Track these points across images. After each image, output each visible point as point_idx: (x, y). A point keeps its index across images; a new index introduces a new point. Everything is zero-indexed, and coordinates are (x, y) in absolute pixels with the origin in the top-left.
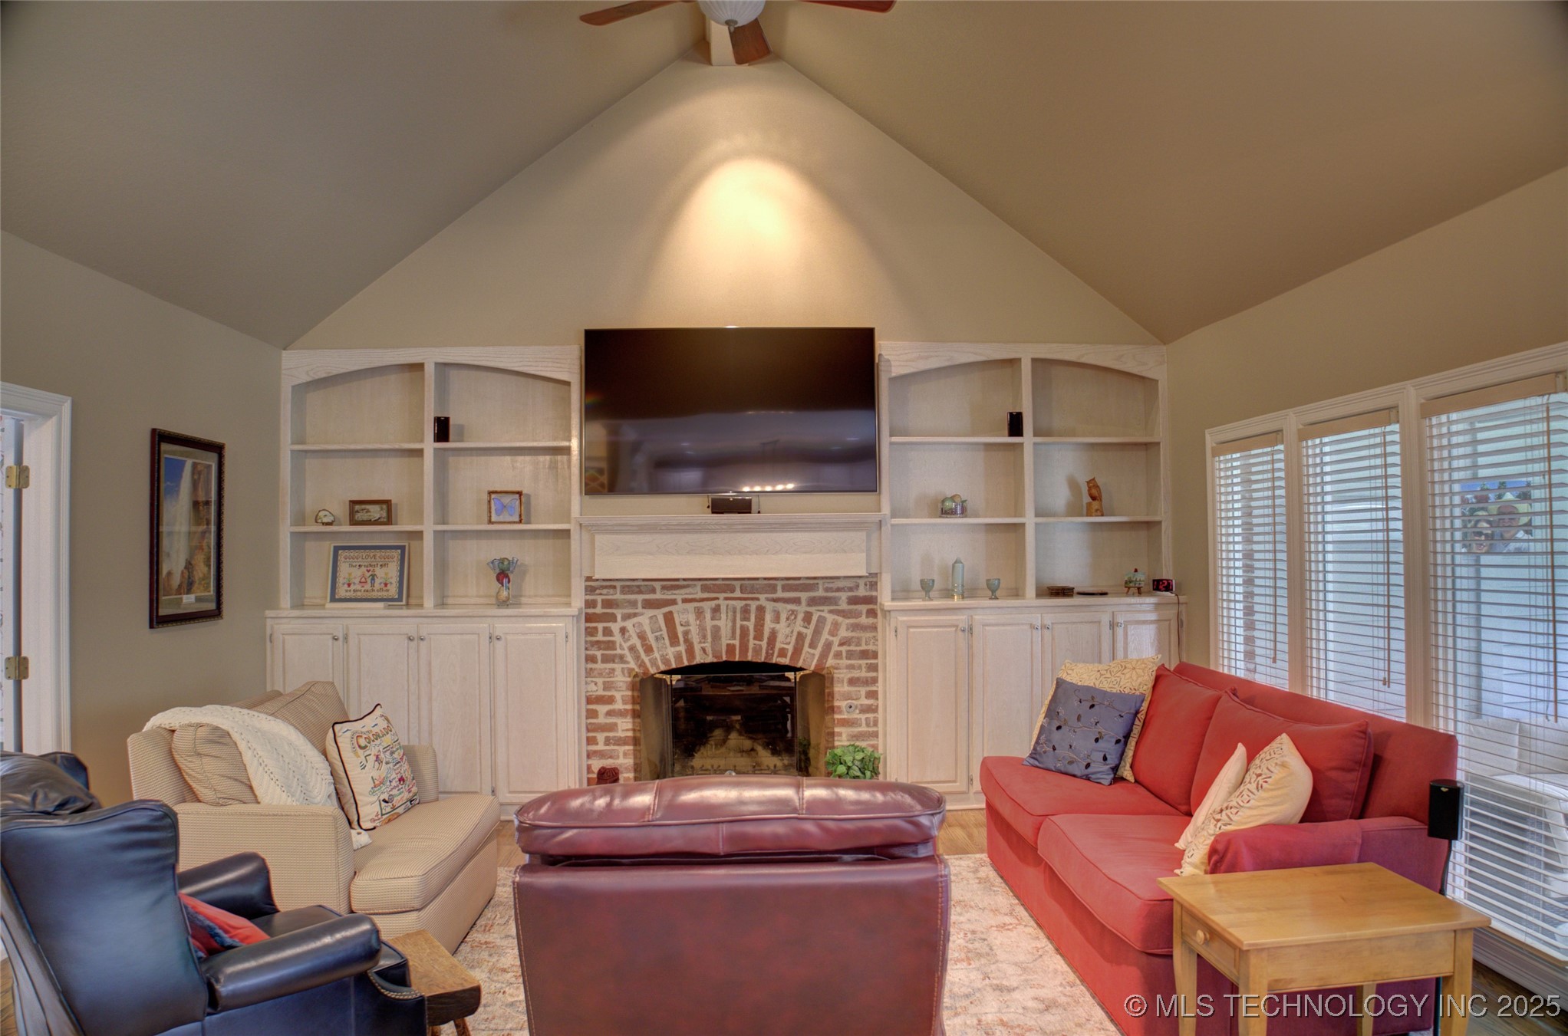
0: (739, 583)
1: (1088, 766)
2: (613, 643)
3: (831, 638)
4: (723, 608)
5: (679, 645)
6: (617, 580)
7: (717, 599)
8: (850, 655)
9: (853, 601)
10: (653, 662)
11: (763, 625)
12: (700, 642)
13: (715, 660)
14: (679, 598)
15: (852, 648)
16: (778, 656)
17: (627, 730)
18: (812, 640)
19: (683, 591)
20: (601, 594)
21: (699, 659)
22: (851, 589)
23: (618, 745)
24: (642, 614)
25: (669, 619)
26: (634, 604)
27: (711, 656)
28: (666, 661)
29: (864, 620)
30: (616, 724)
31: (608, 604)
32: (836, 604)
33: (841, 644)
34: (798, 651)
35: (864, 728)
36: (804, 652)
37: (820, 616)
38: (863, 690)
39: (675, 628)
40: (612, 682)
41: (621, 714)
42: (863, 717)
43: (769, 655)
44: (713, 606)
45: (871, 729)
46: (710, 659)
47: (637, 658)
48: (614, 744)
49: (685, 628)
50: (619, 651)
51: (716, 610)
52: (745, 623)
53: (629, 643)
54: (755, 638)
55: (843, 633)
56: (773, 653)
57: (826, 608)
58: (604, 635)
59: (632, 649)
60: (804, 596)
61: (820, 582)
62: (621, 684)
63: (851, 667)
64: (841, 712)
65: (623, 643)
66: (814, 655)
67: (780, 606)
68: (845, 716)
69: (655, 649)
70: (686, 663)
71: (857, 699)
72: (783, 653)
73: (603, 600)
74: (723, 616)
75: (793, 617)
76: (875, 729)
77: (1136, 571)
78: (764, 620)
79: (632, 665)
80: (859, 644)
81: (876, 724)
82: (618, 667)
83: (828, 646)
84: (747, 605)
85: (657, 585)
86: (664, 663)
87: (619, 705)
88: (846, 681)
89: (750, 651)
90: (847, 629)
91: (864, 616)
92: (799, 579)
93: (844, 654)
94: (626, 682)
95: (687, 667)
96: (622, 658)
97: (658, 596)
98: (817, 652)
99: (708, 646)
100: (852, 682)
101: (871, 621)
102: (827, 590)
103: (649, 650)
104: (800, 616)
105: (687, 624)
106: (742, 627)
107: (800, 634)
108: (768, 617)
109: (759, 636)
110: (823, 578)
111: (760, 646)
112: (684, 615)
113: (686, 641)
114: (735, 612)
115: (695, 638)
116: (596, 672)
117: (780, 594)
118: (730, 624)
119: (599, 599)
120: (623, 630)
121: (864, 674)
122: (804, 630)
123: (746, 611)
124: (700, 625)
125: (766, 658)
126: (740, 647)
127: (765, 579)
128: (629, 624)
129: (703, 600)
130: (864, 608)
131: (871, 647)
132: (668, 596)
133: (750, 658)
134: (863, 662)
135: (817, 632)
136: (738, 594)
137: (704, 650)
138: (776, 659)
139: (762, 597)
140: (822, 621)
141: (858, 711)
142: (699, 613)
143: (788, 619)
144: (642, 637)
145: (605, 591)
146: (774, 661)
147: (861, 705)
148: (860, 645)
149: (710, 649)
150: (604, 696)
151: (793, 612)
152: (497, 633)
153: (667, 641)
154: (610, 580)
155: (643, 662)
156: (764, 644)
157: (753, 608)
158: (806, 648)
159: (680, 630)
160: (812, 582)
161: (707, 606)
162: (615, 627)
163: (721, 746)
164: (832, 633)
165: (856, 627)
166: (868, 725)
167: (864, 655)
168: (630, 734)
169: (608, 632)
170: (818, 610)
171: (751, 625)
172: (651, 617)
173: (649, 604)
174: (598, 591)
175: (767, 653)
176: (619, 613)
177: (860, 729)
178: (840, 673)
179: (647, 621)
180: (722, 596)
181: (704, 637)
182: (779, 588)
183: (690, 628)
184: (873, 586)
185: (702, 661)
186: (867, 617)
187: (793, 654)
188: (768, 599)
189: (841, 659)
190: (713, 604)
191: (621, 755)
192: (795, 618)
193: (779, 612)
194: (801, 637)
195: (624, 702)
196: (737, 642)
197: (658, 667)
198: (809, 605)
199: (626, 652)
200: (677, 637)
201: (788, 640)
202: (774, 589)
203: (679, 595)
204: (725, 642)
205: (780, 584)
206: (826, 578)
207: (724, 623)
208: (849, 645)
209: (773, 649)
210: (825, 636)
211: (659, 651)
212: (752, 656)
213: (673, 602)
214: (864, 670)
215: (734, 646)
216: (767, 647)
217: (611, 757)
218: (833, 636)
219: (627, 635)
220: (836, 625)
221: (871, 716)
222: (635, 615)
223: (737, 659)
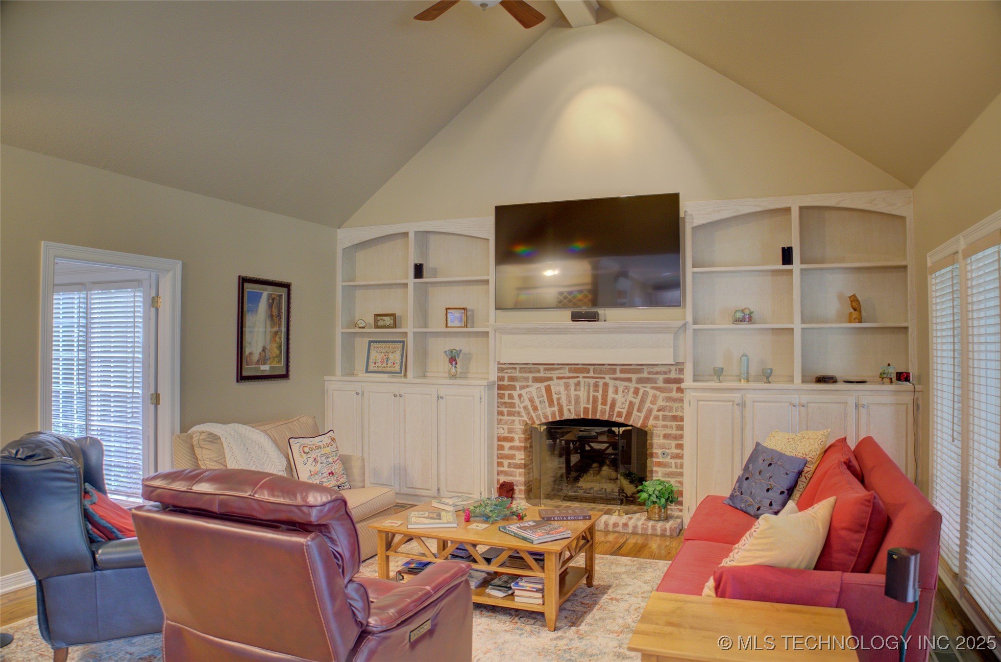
0: (593, 367)
1: (759, 509)
2: (514, 404)
3: (652, 406)
4: (582, 384)
5: (554, 406)
6: (517, 364)
7: (578, 377)
8: (665, 418)
9: (668, 381)
10: (538, 417)
11: (607, 396)
12: (567, 405)
13: (576, 417)
14: (555, 376)
15: (666, 413)
16: (616, 417)
17: (521, 459)
18: (639, 407)
19: (557, 372)
20: (507, 373)
21: (567, 416)
22: (665, 373)
23: (516, 468)
24: (532, 386)
25: (548, 389)
26: (527, 379)
27: (574, 414)
28: (546, 417)
29: (674, 395)
30: (515, 455)
31: (511, 379)
32: (656, 383)
33: (659, 410)
34: (629, 414)
35: (673, 469)
36: (634, 414)
37: (644, 391)
38: (673, 443)
39: (551, 395)
40: (513, 429)
41: (518, 449)
42: (673, 461)
43: (611, 415)
44: (576, 382)
45: (678, 470)
46: (573, 416)
47: (528, 414)
48: (513, 468)
49: (558, 396)
50: (517, 409)
51: (578, 384)
52: (596, 394)
53: (524, 404)
54: (602, 404)
55: (660, 403)
56: (613, 414)
57: (649, 385)
58: (509, 399)
59: (525, 408)
60: (634, 377)
61: (645, 367)
62: (519, 430)
63: (665, 426)
64: (657, 457)
65: (520, 404)
66: (640, 417)
67: (618, 383)
68: (661, 460)
69: (539, 408)
70: (558, 419)
71: (669, 449)
72: (619, 414)
73: (508, 377)
74: (582, 389)
75: (626, 391)
76: (681, 470)
77: (889, 365)
78: (607, 392)
79: (525, 418)
80: (670, 411)
81: (682, 467)
82: (517, 419)
83: (650, 411)
84: (597, 382)
85: (542, 368)
86: (544, 418)
87: (517, 443)
88: (661, 436)
89: (599, 412)
90: (663, 400)
91: (675, 392)
92: (631, 365)
93: (661, 417)
94: (521, 429)
95: (558, 421)
96: (519, 413)
97: (542, 374)
98: (642, 415)
99: (572, 408)
100: (666, 436)
101: (679, 395)
102: (649, 373)
103: (535, 409)
104: (632, 390)
105: (559, 393)
106: (594, 396)
107: (631, 402)
108: (611, 390)
109: (604, 403)
110: (647, 365)
111: (605, 409)
112: (558, 387)
113: (559, 404)
114: (589, 386)
115: (564, 402)
116: (503, 422)
117: (618, 375)
118: (586, 394)
119: (506, 375)
120: (520, 396)
121: (674, 432)
122: (634, 400)
123: (596, 386)
124: (567, 394)
125: (608, 417)
126: (592, 409)
127: (609, 365)
128: (523, 392)
129: (569, 378)
130: (674, 386)
131: (679, 413)
132: (548, 374)
133: (598, 417)
134: (674, 424)
135: (642, 402)
136: (591, 374)
137: (569, 410)
138: (615, 419)
139: (607, 376)
140: (645, 394)
141: (669, 457)
142: (567, 386)
143: (623, 392)
144: (531, 400)
145: (509, 371)
146: (614, 420)
147: (672, 453)
148: (672, 412)
149: (573, 410)
150: (507, 437)
151: (627, 387)
152: (441, 394)
153: (547, 404)
154: (513, 364)
155: (532, 417)
156: (608, 408)
157: (601, 384)
158: (635, 412)
159: (555, 397)
160: (640, 367)
161: (572, 382)
162: (515, 394)
163: (597, 474)
164: (653, 403)
165: (669, 399)
166: (676, 467)
167: (675, 418)
168: (523, 462)
169: (511, 397)
170: (644, 387)
171: (599, 395)
172: (537, 388)
173: (536, 380)
174: (505, 371)
175: (609, 414)
176: (517, 385)
177: (671, 470)
178: (657, 430)
179: (535, 391)
180: (581, 375)
181: (570, 402)
182: (618, 371)
183: (561, 396)
184: (681, 371)
185: (568, 418)
186: (677, 392)
187: (626, 415)
188: (610, 378)
189: (659, 420)
190: (576, 380)
191: (518, 474)
192: (628, 391)
193: (617, 387)
194: (631, 404)
195: (520, 442)
196: (590, 406)
197: (541, 421)
198: (637, 383)
199: (522, 410)
200: (553, 402)
201: (623, 406)
202: (614, 371)
203: (554, 374)
204: (583, 405)
205: (618, 368)
206: (649, 365)
207: (582, 394)
208: (664, 411)
209: (613, 411)
210: (648, 404)
211: (541, 410)
212: (600, 416)
213: (551, 379)
214: (674, 429)
215: (588, 408)
216: (610, 410)
217: (511, 475)
218: (653, 404)
219: (522, 398)
220: (655, 397)
221: (678, 461)
222: (527, 386)
223: (590, 417)
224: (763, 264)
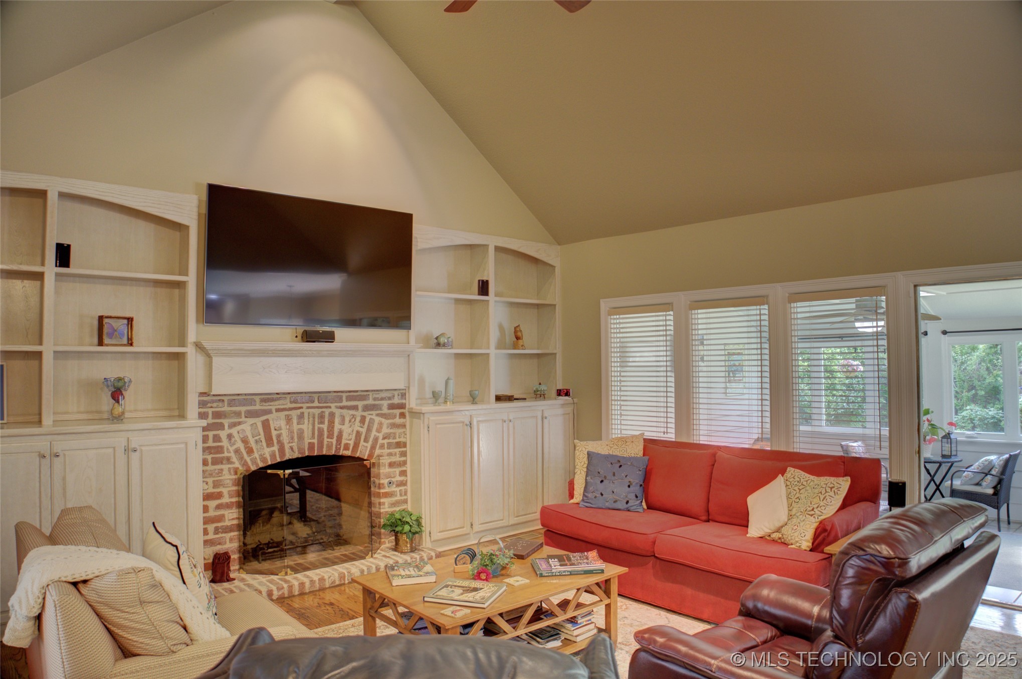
0: (317, 395)
1: (627, 502)
2: (222, 447)
3: (378, 434)
4: (306, 415)
5: (273, 446)
6: (225, 395)
7: (301, 408)
8: (390, 446)
9: (392, 407)
10: (254, 461)
11: (333, 427)
12: (289, 443)
13: (300, 456)
14: (273, 408)
15: (391, 441)
16: (343, 450)
17: (233, 519)
18: (366, 436)
19: (277, 403)
20: (212, 407)
21: (288, 456)
22: (390, 398)
23: (226, 532)
24: (245, 422)
25: (266, 425)
26: (238, 414)
27: (297, 452)
28: (264, 459)
29: (398, 420)
30: (223, 516)
31: (217, 415)
32: (381, 409)
33: (384, 438)
34: (356, 445)
35: (398, 498)
36: (360, 445)
37: (371, 419)
38: (397, 470)
39: (270, 432)
40: (221, 480)
41: (228, 506)
42: (398, 489)
43: (338, 449)
44: (299, 414)
45: (403, 498)
46: (296, 455)
47: (241, 458)
48: (222, 533)
49: (278, 432)
50: (226, 454)
51: (301, 417)
52: (321, 426)
53: (235, 447)
54: (328, 437)
55: (385, 430)
56: (340, 447)
57: (374, 413)
58: (214, 441)
59: (237, 451)
60: (360, 404)
61: (371, 393)
62: (228, 481)
63: (390, 454)
64: (384, 488)
65: (229, 447)
66: (367, 447)
67: (345, 411)
68: (387, 490)
69: (255, 450)
70: (279, 460)
71: (394, 477)
72: (346, 447)
73: (213, 412)
74: (306, 421)
75: (353, 420)
76: (405, 497)
77: (540, 384)
78: (334, 423)
79: (237, 464)
80: (394, 438)
81: (406, 494)
82: (225, 467)
83: (376, 439)
84: (322, 412)
85: (257, 398)
86: (262, 461)
87: (226, 499)
88: (387, 465)
89: (325, 446)
90: (388, 427)
91: (398, 417)
92: (357, 391)
93: (386, 446)
94: (232, 479)
95: (279, 463)
96: (228, 460)
97: (258, 407)
98: (369, 445)
99: (295, 445)
100: (391, 465)
101: (402, 420)
102: (375, 399)
103: (250, 451)
104: (358, 419)
105: (280, 429)
106: (319, 428)
107: (358, 432)
108: (337, 420)
109: (330, 436)
110: (372, 391)
111: (332, 442)
112: (277, 422)
113: (279, 442)
114: (314, 418)
115: (285, 439)
116: (207, 473)
117: (345, 403)
118: (311, 427)
119: (210, 411)
120: (230, 437)
121: (397, 459)
122: (361, 429)
123: (321, 416)
124: (289, 429)
125: (335, 452)
126: (318, 444)
127: (335, 392)
128: (234, 431)
129: (291, 409)
130: (397, 412)
131: (402, 440)
132: (266, 407)
133: (324, 452)
134: (397, 450)
135: (369, 430)
136: (316, 404)
137: (292, 448)
138: (342, 452)
139: (333, 405)
140: (372, 421)
141: (394, 486)
142: (289, 420)
143: (350, 421)
144: (245, 441)
145: (215, 405)
146: (341, 454)
147: (397, 481)
148: (396, 438)
149: (296, 447)
150: (213, 493)
151: (353, 416)
152: (133, 445)
153: (264, 444)
154: (219, 395)
155: (246, 461)
156: (334, 441)
157: (327, 414)
158: (362, 443)
159: (274, 433)
160: (365, 393)
161: (294, 414)
162: (223, 434)
163: (267, 523)
164: (379, 431)
165: (394, 426)
166: (401, 495)
167: (399, 445)
168: (235, 522)
169: (217, 438)
170: (370, 414)
171: (325, 427)
172: (252, 425)
173: (251, 414)
174: (209, 405)
175: (336, 448)
176: (226, 422)
177: (396, 498)
178: (383, 459)
179: (249, 428)
180: (305, 405)
181: (292, 438)
182: (344, 398)
183: (282, 431)
184: (403, 395)
185: (291, 458)
186: (400, 418)
187: (354, 447)
188: (337, 407)
189: (384, 449)
190: (299, 411)
191: (228, 541)
192: (355, 421)
193: (344, 417)
194: (358, 434)
195: (231, 496)
196: (315, 441)
197: (257, 465)
198: (364, 411)
199: (232, 455)
200: (271, 439)
201: (350, 437)
202: (341, 400)
203: (273, 406)
204: (307, 441)
205: (344, 395)
206: (374, 391)
207: (306, 427)
208: (389, 439)
209: (340, 444)
210: (374, 433)
211: (258, 451)
212: (326, 451)
213: (269, 412)
214: (398, 456)
215: (314, 444)
216: (336, 443)
217: (220, 544)
218: (379, 432)
219: (233, 440)
220: (381, 424)
221: (403, 488)
222: (240, 423)
223: (315, 454)
224: (449, 292)
